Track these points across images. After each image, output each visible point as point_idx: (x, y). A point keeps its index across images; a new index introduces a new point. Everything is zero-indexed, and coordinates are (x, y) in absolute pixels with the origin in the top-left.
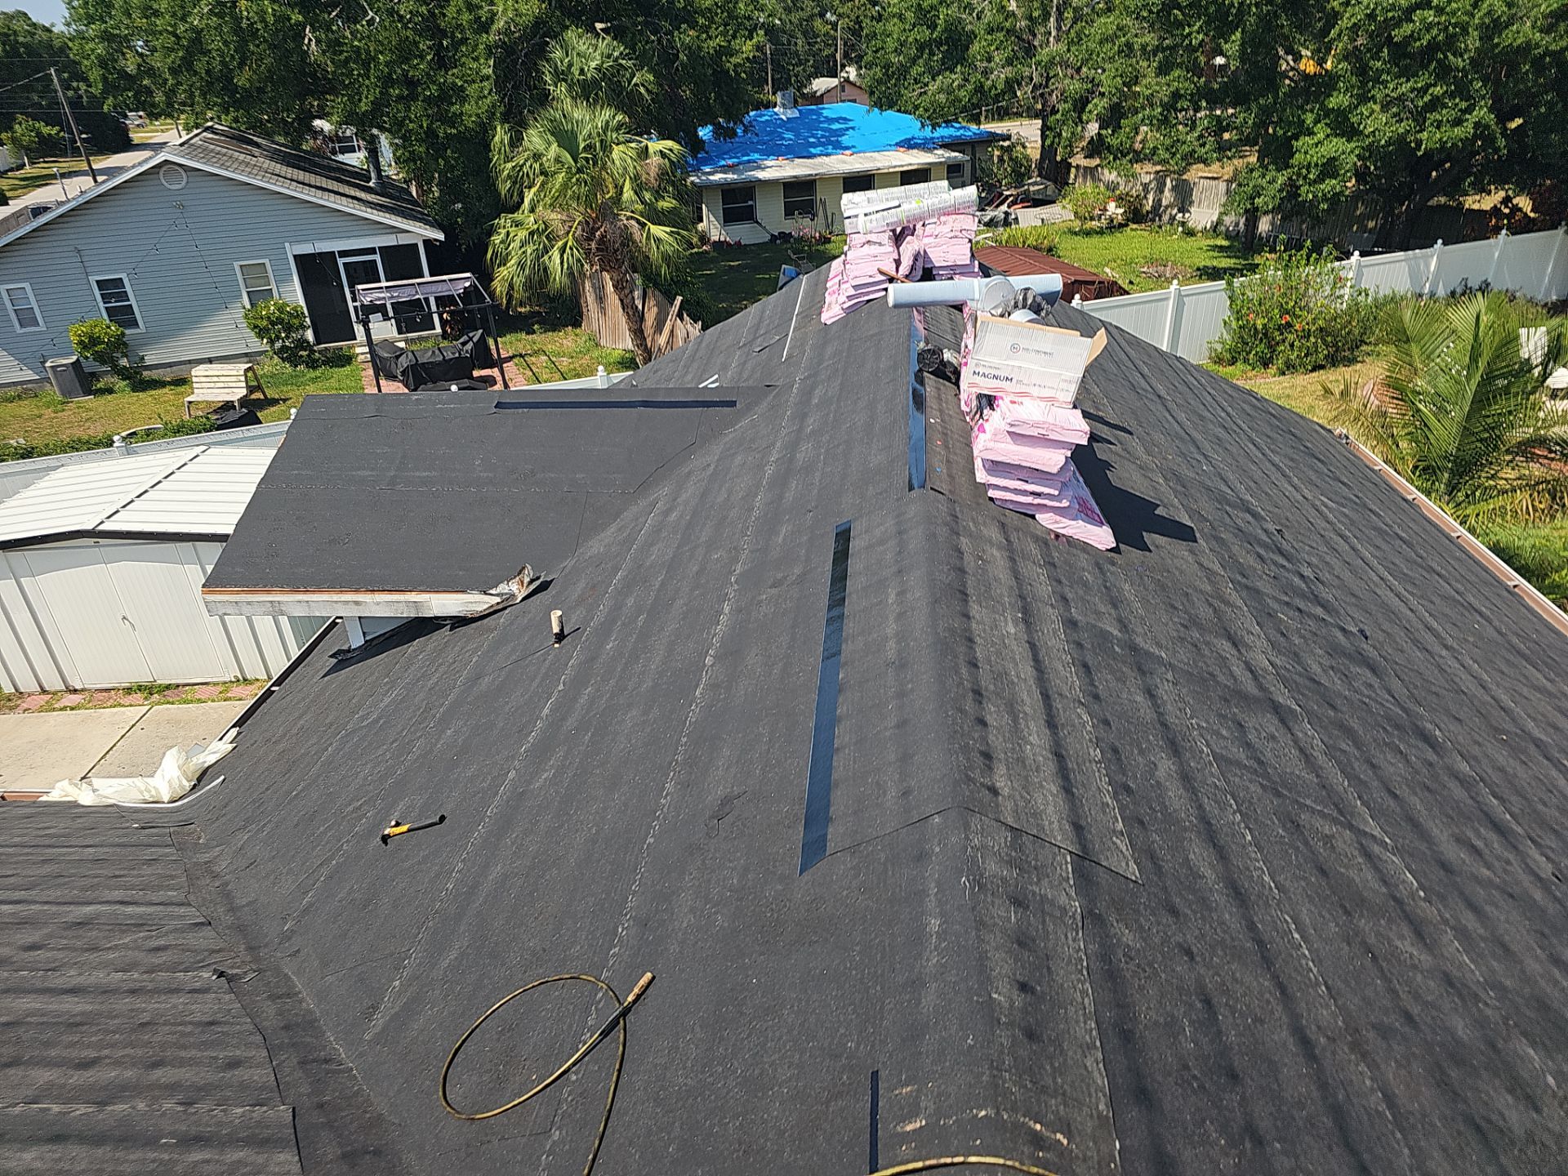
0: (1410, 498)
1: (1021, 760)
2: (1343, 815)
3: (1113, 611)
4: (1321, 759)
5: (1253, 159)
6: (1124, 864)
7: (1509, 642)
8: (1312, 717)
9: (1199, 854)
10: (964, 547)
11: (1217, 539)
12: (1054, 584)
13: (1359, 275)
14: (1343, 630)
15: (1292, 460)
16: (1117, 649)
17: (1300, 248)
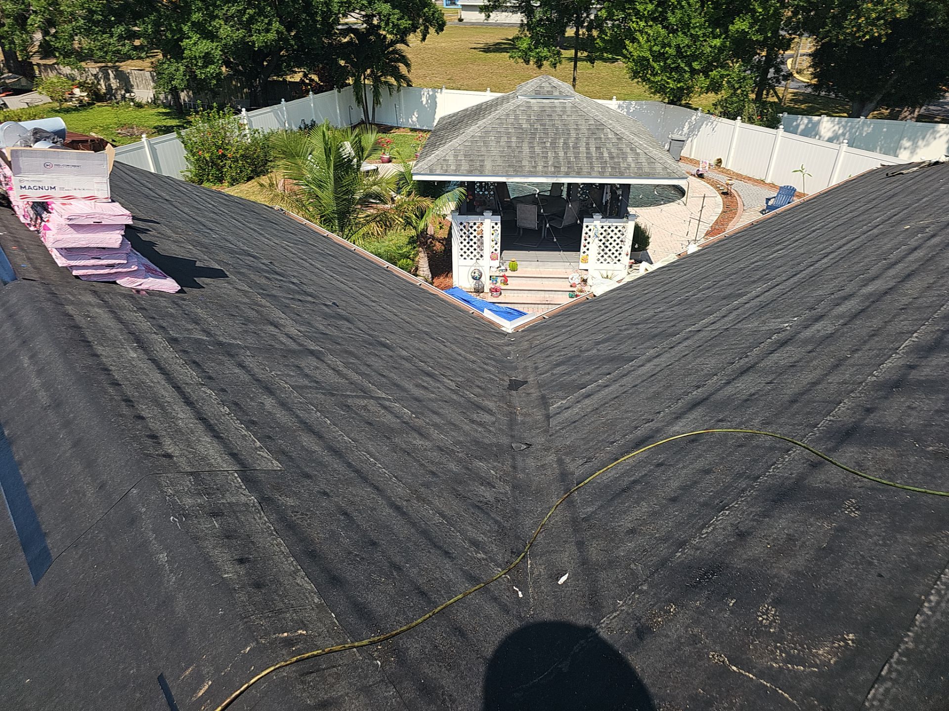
0: (325, 235)
1: (179, 431)
2: (366, 394)
3: (197, 327)
4: (345, 371)
5: (160, 56)
6: (270, 464)
7: (396, 293)
8: (332, 352)
9: (307, 440)
10: (71, 312)
11: (240, 273)
12: (151, 320)
13: (250, 122)
14: (325, 305)
15: (260, 225)
16: (210, 347)
17: (211, 108)
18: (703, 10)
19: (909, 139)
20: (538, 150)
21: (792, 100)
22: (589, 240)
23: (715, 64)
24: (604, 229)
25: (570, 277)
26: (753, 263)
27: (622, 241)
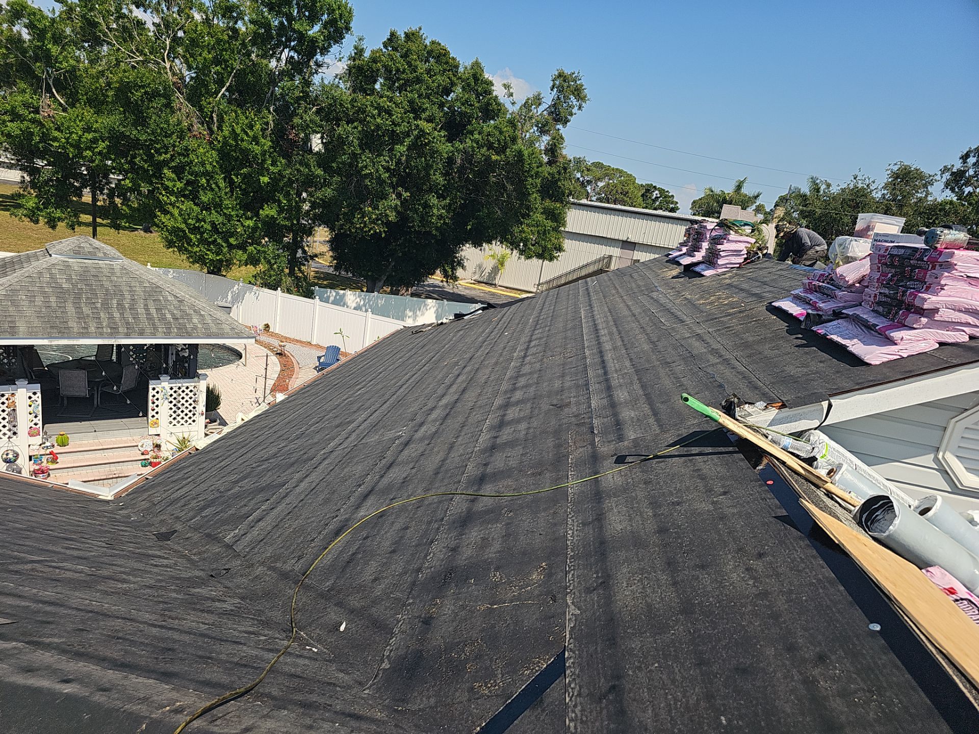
18: (233, 195)
19: (410, 310)
20: (86, 310)
21: (315, 277)
22: (157, 403)
23: (250, 241)
24: (173, 390)
25: (140, 444)
26: (345, 400)
27: (194, 401)
